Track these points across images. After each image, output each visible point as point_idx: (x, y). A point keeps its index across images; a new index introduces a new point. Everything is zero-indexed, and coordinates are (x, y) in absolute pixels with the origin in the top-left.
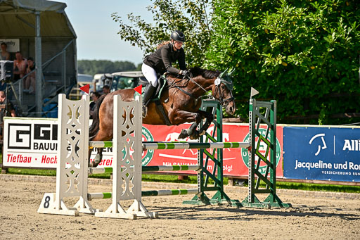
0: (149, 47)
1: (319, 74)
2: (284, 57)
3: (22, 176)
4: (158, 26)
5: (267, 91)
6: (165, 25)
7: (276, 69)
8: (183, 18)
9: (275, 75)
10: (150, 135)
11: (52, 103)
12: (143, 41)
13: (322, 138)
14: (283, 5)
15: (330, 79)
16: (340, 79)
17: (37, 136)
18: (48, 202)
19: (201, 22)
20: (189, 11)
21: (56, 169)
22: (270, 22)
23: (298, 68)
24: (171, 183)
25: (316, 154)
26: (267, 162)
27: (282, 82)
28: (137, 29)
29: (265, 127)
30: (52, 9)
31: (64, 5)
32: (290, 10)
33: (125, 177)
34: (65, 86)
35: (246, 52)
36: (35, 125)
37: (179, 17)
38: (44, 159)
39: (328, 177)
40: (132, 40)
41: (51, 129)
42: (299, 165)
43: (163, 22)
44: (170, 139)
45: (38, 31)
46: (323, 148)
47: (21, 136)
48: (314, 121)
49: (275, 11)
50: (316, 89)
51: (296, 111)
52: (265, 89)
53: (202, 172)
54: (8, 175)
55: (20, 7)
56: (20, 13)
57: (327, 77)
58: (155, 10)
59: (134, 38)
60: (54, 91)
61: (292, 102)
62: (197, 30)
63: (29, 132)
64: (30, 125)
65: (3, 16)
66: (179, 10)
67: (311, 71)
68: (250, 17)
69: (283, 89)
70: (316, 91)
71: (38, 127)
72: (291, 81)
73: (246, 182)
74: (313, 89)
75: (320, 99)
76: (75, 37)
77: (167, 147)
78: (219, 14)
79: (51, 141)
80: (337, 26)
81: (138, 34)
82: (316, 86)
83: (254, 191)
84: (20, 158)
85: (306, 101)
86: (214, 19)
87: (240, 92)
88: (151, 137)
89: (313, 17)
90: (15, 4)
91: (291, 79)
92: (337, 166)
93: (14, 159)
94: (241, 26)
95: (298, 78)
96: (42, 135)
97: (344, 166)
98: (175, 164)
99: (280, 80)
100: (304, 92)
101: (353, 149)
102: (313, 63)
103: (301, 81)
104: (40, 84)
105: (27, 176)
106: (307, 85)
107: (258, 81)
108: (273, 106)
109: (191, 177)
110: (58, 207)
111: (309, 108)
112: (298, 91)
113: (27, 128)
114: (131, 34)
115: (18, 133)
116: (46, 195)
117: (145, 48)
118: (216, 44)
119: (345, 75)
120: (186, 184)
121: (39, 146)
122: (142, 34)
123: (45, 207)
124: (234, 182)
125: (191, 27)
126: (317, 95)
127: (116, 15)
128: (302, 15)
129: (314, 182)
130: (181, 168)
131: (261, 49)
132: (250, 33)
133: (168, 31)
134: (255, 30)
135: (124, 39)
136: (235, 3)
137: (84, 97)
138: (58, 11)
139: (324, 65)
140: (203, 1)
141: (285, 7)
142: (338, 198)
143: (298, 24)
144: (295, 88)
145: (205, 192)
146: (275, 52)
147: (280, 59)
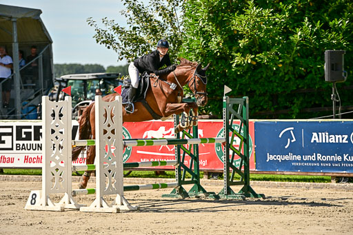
0: (123, 49)
1: (286, 71)
2: (253, 56)
3: (5, 176)
4: (131, 30)
5: (237, 88)
6: (138, 28)
7: (246, 68)
8: (155, 21)
9: (245, 73)
10: (127, 133)
11: (30, 106)
12: (117, 44)
13: (291, 132)
14: (250, 7)
15: (297, 76)
16: (306, 76)
17: (19, 138)
18: (34, 199)
19: (172, 24)
20: (160, 15)
21: (41, 168)
22: (239, 23)
23: (266, 66)
24: (149, 178)
25: (286, 147)
26: (241, 155)
27: (252, 79)
28: (112, 32)
29: (238, 123)
30: (28, 16)
31: (40, 12)
32: (257, 11)
33: (107, 173)
34: (43, 89)
35: (217, 52)
36: (17, 127)
37: (151, 20)
38: (26, 159)
39: (297, 168)
40: (107, 43)
41: (32, 130)
42: (271, 157)
43: (136, 25)
44: (147, 136)
45: (15, 37)
46: (292, 141)
47: (3, 138)
48: (282, 116)
49: (243, 13)
50: (283, 85)
51: (265, 107)
52: (235, 87)
53: (179, 167)
57: (294, 74)
58: (128, 14)
59: (109, 41)
60: (32, 94)
61: (261, 98)
62: (168, 32)
63: (11, 134)
64: (12, 127)
66: (151, 14)
67: (278, 69)
68: (219, 19)
69: (253, 87)
71: (19, 129)
72: (260, 79)
73: (220, 175)
74: (281, 85)
75: (288, 94)
76: (51, 42)
77: (146, 143)
78: (190, 17)
79: (33, 142)
80: (302, 25)
81: (112, 38)
82: (283, 82)
83: (229, 183)
84: (3, 159)
85: (274, 97)
86: (185, 21)
87: (212, 91)
88: (129, 135)
89: (278, 18)
91: (259, 76)
92: (307, 158)
94: (210, 28)
95: (267, 75)
96: (24, 136)
97: (312, 158)
98: (152, 160)
99: (250, 78)
100: (273, 89)
101: (321, 141)
102: (281, 61)
103: (269, 78)
104: (19, 88)
105: (11, 176)
106: (275, 81)
107: (228, 79)
108: (245, 102)
109: (167, 172)
110: (44, 204)
111: (278, 104)
112: (267, 88)
113: (9, 130)
114: (106, 37)
115: (1, 134)
116: (32, 192)
117: (119, 51)
118: (188, 44)
119: (311, 72)
120: (164, 179)
121: (21, 147)
122: (117, 37)
123: (32, 204)
124: (209, 176)
125: (163, 30)
126: (285, 92)
127: (91, 19)
128: (268, 16)
129: (285, 173)
130: (160, 163)
131: (230, 48)
132: (220, 34)
133: (141, 34)
134: (224, 31)
135: (100, 42)
136: (205, 6)
137: (66, 98)
138: (34, 17)
139: (291, 63)
140: (174, 4)
141: (253, 8)
142: (308, 188)
143: (265, 24)
144: (264, 85)
145: (183, 186)
146: (244, 51)
147: (249, 59)
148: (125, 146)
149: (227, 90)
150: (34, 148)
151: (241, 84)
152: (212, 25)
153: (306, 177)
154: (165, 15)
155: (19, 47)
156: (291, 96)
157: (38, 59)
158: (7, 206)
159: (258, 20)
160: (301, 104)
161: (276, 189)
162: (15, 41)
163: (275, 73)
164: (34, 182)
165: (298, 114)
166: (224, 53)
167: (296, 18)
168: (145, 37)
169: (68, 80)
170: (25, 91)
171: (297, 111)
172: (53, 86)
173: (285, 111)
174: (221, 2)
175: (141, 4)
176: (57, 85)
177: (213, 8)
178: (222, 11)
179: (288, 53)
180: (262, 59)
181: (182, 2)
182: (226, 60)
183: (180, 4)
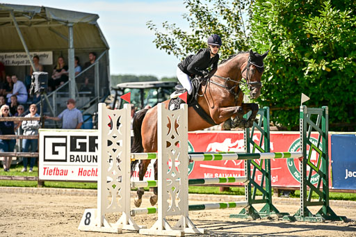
0: (185, 55)
2: (328, 63)
3: (58, 189)
4: (194, 34)
6: (201, 32)
7: (319, 76)
8: (220, 25)
9: (318, 81)
10: (190, 145)
11: (86, 115)
12: (178, 49)
14: (326, 8)
17: (73, 148)
18: (89, 219)
20: (225, 18)
21: (97, 182)
22: (313, 26)
23: (342, 73)
24: (213, 195)
26: (319, 172)
28: (173, 37)
30: (85, 21)
31: (97, 17)
32: (334, 13)
34: (99, 97)
35: (288, 58)
36: (71, 137)
37: (215, 24)
38: (80, 172)
40: (167, 49)
41: (87, 141)
42: (349, 174)
43: (199, 29)
44: (211, 149)
45: (71, 42)
47: (57, 149)
49: (318, 15)
51: (340, 118)
53: (249, 184)
54: (44, 188)
55: (53, 19)
56: (53, 25)
59: (169, 47)
60: (88, 102)
61: (336, 109)
62: (233, 37)
63: (65, 145)
64: (66, 137)
66: (215, 17)
68: (291, 21)
69: (326, 96)
71: (74, 139)
72: (334, 88)
73: (291, 193)
76: (108, 48)
77: (214, 158)
78: (258, 20)
79: (88, 153)
81: (173, 42)
84: (56, 171)
85: (350, 108)
86: (252, 25)
87: (280, 100)
88: (191, 147)
90: (48, 16)
91: (334, 84)
93: (50, 172)
94: (280, 32)
95: (342, 84)
96: (78, 147)
98: (216, 175)
99: (323, 86)
100: (349, 99)
103: (345, 87)
104: (74, 96)
105: (64, 189)
106: (352, 91)
107: (299, 87)
108: (324, 112)
109: (233, 189)
110: (99, 224)
112: (342, 98)
113: (63, 140)
114: (167, 42)
115: (54, 145)
116: (87, 211)
117: (181, 57)
120: (229, 196)
121: (75, 158)
122: (178, 42)
123: (86, 224)
124: (279, 194)
125: (228, 35)
127: (151, 23)
128: (346, 19)
130: (228, 180)
131: (303, 55)
132: (291, 38)
133: (204, 39)
134: (297, 35)
135: (160, 47)
136: (275, 7)
137: (125, 105)
138: (91, 22)
140: (239, 7)
141: (329, 9)
143: (342, 27)
144: (339, 95)
145: (253, 205)
146: (318, 57)
147: (323, 65)
148: (190, 161)
149: (305, 98)
150: (89, 160)
151: (313, 93)
152: (282, 29)
154: (230, 18)
155: (75, 53)
158: (58, 226)
159: (334, 22)
162: (71, 46)
163: (352, 81)
164: (89, 197)
166: (296, 59)
169: (124, 88)
170: (81, 99)
172: (109, 94)
174: (293, 4)
175: (205, 6)
176: (113, 94)
177: (284, 10)
178: (294, 13)
180: (338, 66)
181: (248, 5)
182: (297, 67)
183: (246, 7)
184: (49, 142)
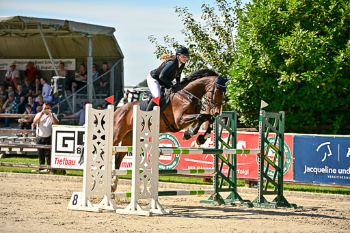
1: (329, 89)
2: (297, 75)
5: (283, 104)
6: (195, 46)
7: (291, 85)
8: (212, 40)
9: (289, 91)
10: (176, 142)
13: (328, 146)
14: (297, 29)
15: (339, 94)
17: (80, 142)
20: (217, 34)
22: (286, 44)
23: (311, 85)
25: (323, 160)
27: (297, 96)
28: (171, 49)
29: (274, 136)
30: (103, 33)
31: (113, 30)
32: (303, 33)
33: (143, 178)
35: (265, 70)
36: (79, 132)
37: (207, 39)
39: (332, 180)
42: (308, 170)
43: (193, 43)
44: (194, 146)
45: (90, 51)
46: (329, 155)
47: (66, 142)
49: (290, 34)
50: (326, 103)
51: (308, 122)
52: (281, 103)
54: (55, 175)
55: (75, 32)
56: (76, 36)
57: (336, 93)
58: (188, 33)
61: (305, 114)
63: (73, 139)
64: (74, 132)
65: (62, 39)
66: (207, 33)
67: (321, 87)
68: (268, 39)
69: (297, 103)
70: (326, 105)
71: (81, 134)
72: (304, 96)
74: (324, 103)
75: (330, 111)
76: (122, 57)
78: (242, 36)
80: (345, 47)
82: (326, 100)
83: (263, 193)
84: (66, 161)
85: (317, 114)
86: (237, 41)
88: (177, 144)
89: (323, 40)
90: (70, 28)
91: (304, 93)
92: (341, 171)
93: (60, 162)
94: (259, 47)
95: (310, 93)
96: (84, 141)
98: (198, 167)
99: (295, 94)
100: (316, 106)
102: (324, 80)
103: (313, 96)
105: (72, 177)
106: (318, 99)
107: (275, 95)
108: (281, 116)
111: (320, 120)
112: (310, 105)
113: (71, 135)
115: (65, 139)
118: (239, 62)
124: (250, 184)
126: (327, 109)
127: (152, 37)
128: (314, 38)
129: (321, 185)
130: (197, 171)
131: (277, 67)
132: (268, 53)
133: (198, 51)
134: (272, 50)
136: (255, 27)
137: (109, 106)
139: (333, 82)
140: (229, 25)
141: (299, 30)
142: (342, 200)
143: (310, 45)
144: (308, 102)
146: (289, 71)
147: (294, 77)
151: (286, 101)
152: (261, 45)
153: (341, 189)
154: (222, 35)
156: (333, 113)
157: (110, 72)
159: (304, 41)
160: (343, 120)
161: (311, 200)
162: (90, 55)
163: (318, 91)
165: (339, 130)
166: (271, 71)
167: (340, 40)
168: (201, 54)
169: (140, 92)
171: (338, 127)
173: (326, 127)
174: (270, 24)
175: (199, 24)
177: (263, 29)
178: (271, 32)
179: (331, 73)
180: (306, 77)
181: (238, 23)
182: (273, 78)
183: (235, 25)
184: (61, 136)
